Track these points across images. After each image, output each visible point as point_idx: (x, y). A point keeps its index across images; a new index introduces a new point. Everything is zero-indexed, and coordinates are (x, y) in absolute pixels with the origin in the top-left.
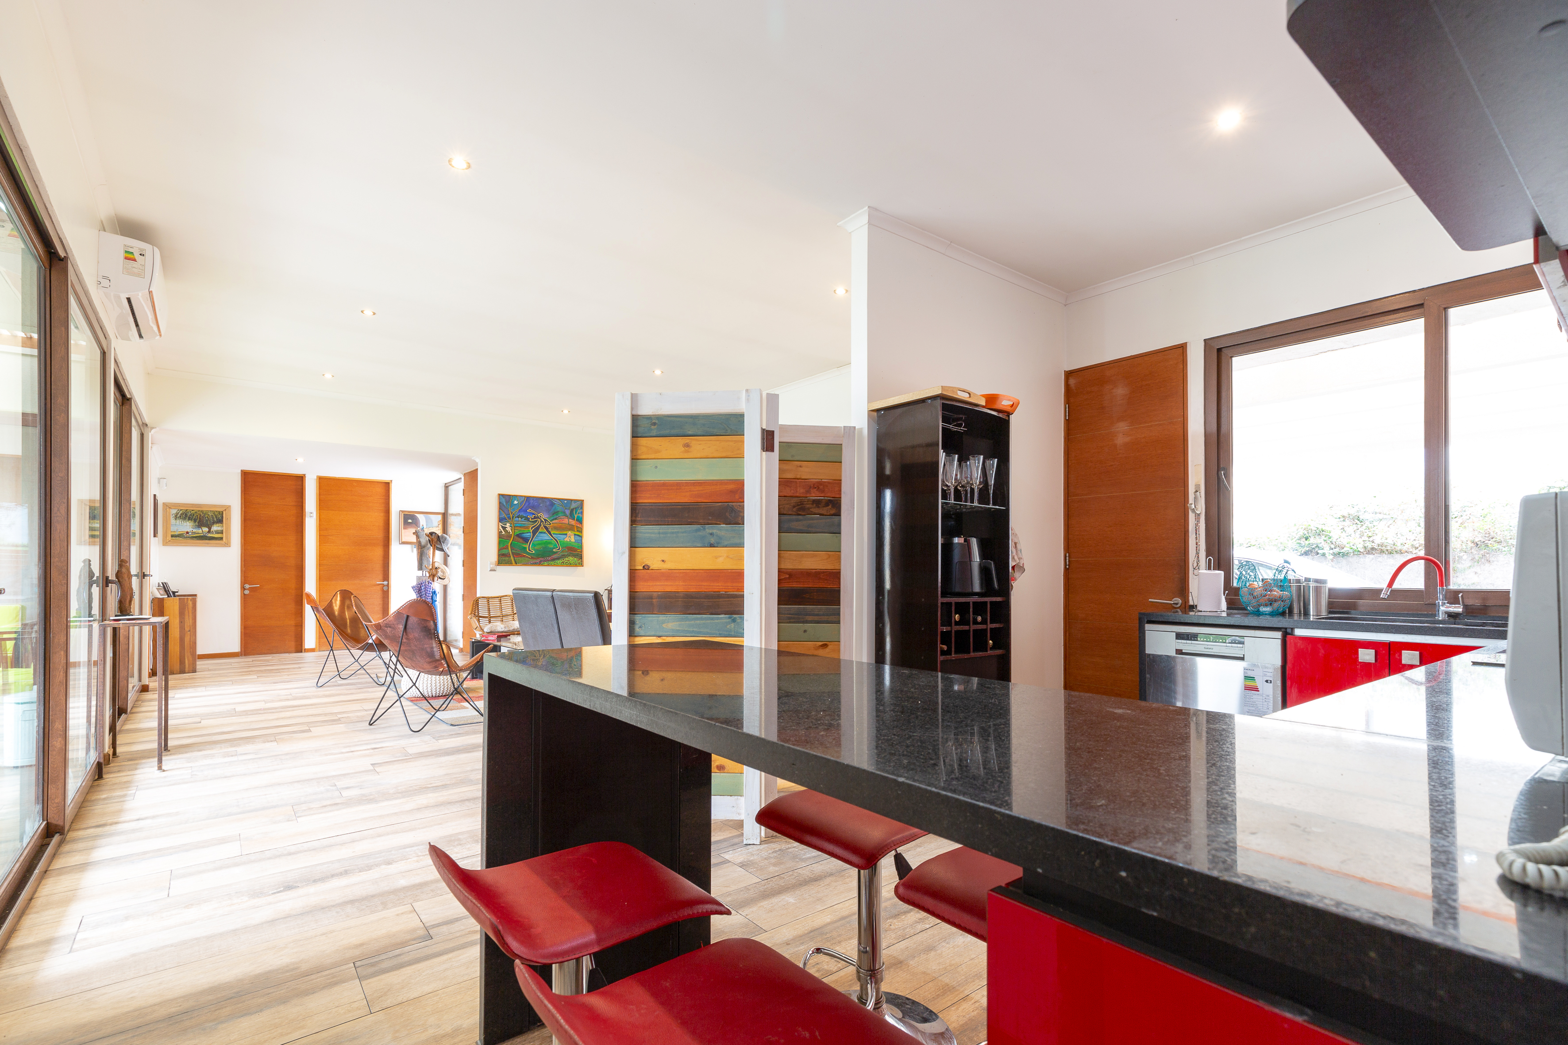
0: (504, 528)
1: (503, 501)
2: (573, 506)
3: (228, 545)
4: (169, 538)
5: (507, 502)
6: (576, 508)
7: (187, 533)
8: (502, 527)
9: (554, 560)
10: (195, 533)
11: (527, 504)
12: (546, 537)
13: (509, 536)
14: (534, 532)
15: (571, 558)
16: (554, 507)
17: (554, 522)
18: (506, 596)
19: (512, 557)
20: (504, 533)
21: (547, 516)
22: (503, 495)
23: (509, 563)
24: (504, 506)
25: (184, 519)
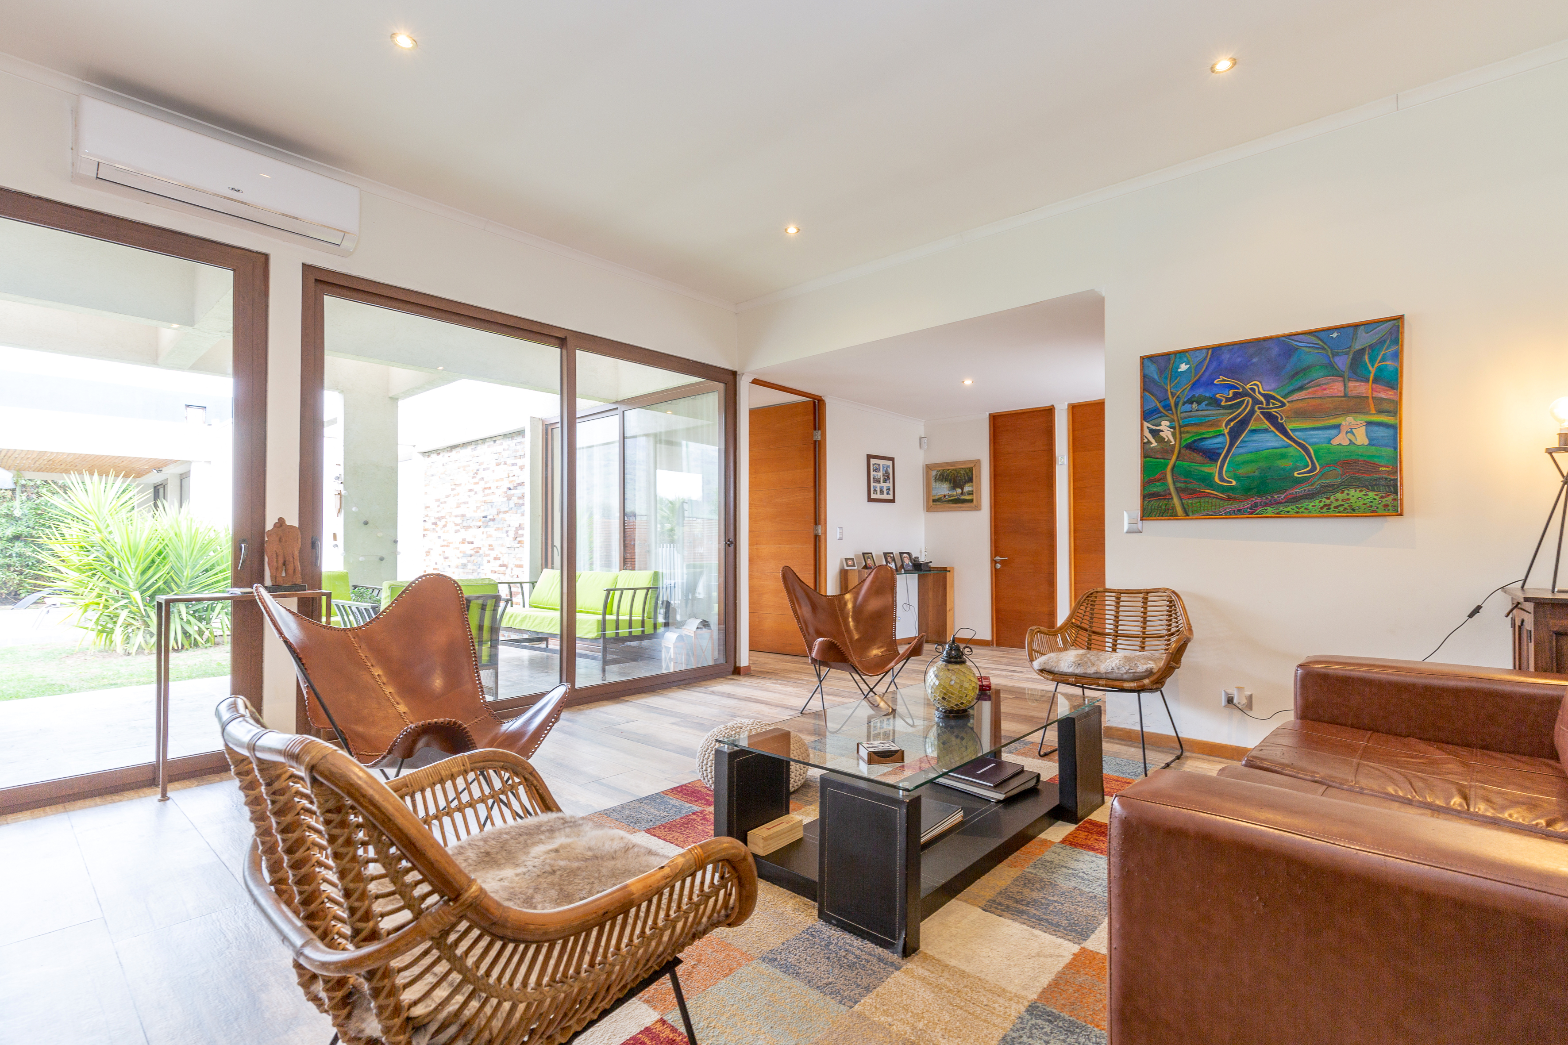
1: (1153, 371)
2: (1363, 340)
3: (978, 508)
4: (931, 503)
5: (1161, 372)
6: (1371, 347)
7: (945, 496)
9: (1296, 499)
10: (950, 496)
11: (1214, 364)
12: (1272, 440)
13: (1166, 450)
14: (1235, 434)
15: (1354, 495)
16: (1294, 359)
17: (1295, 397)
19: (1176, 501)
20: (1154, 444)
21: (1274, 385)
22: (1151, 358)
23: (1168, 513)
24: (1154, 381)
25: (942, 481)
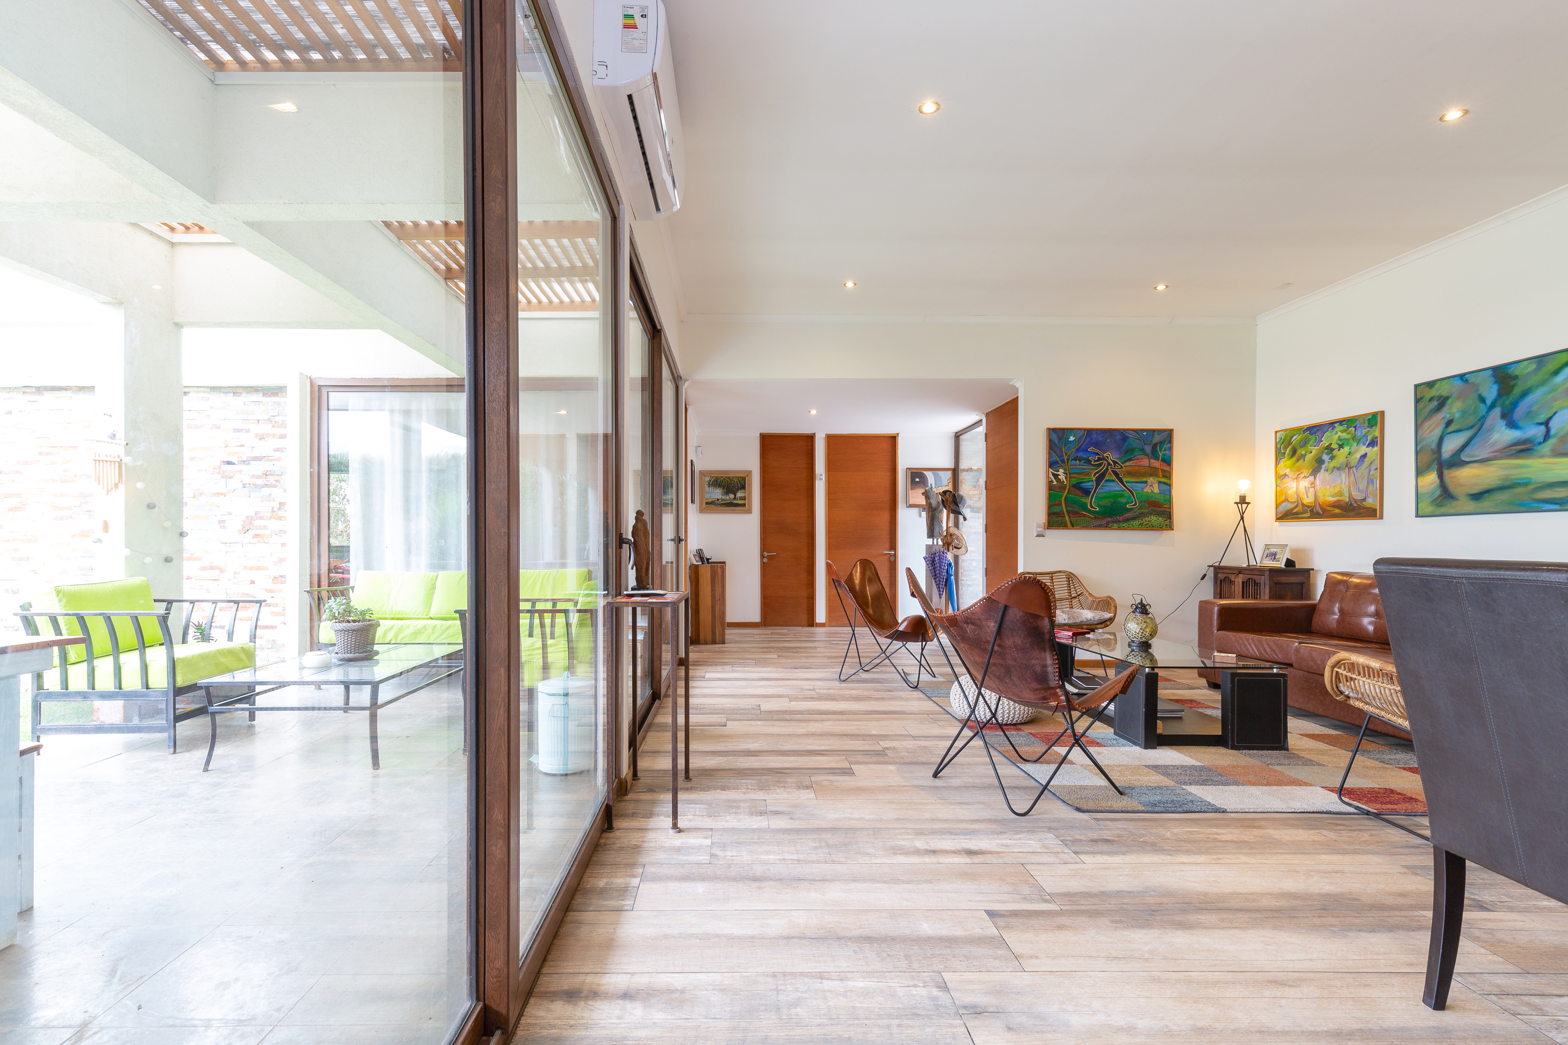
0: (1056, 476)
1: (1055, 437)
2: (1157, 439)
3: (749, 511)
4: (704, 505)
5: (1060, 439)
6: (1160, 443)
7: (718, 500)
8: (1053, 474)
9: (1127, 520)
10: (723, 500)
11: (1088, 439)
12: (1116, 487)
13: (1062, 487)
14: (1099, 480)
15: (1153, 518)
16: (1127, 444)
17: (1128, 464)
18: (1060, 572)
19: (1067, 518)
20: (1055, 483)
21: (1117, 456)
22: (1053, 429)
23: (1062, 525)
24: (1056, 444)
25: (715, 486)
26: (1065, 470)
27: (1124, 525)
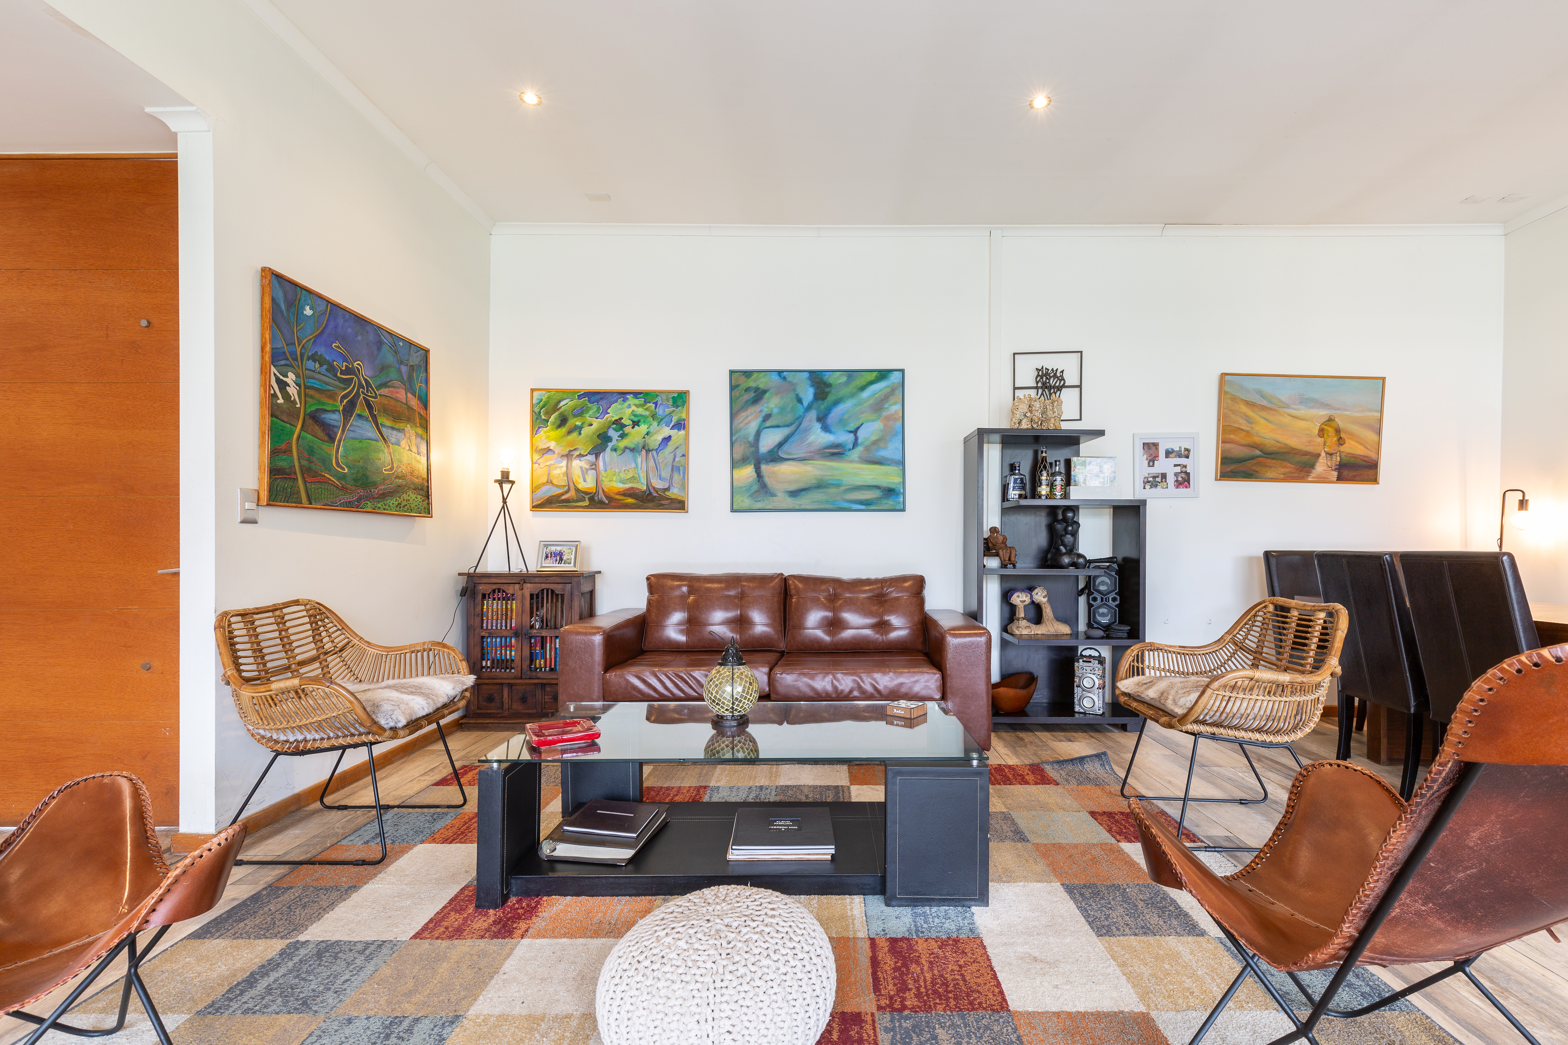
0: (283, 385)
1: (280, 296)
2: (415, 358)
5: (288, 304)
6: (418, 367)
8: (278, 380)
9: (384, 496)
11: (332, 322)
14: (347, 413)
15: (412, 495)
16: (381, 353)
18: (296, 602)
19: (301, 483)
21: (370, 374)
23: (292, 499)
24: (282, 312)
26: (297, 376)
27: (379, 505)
